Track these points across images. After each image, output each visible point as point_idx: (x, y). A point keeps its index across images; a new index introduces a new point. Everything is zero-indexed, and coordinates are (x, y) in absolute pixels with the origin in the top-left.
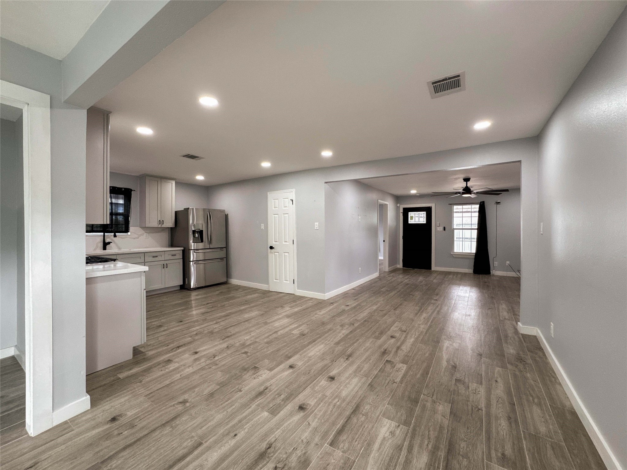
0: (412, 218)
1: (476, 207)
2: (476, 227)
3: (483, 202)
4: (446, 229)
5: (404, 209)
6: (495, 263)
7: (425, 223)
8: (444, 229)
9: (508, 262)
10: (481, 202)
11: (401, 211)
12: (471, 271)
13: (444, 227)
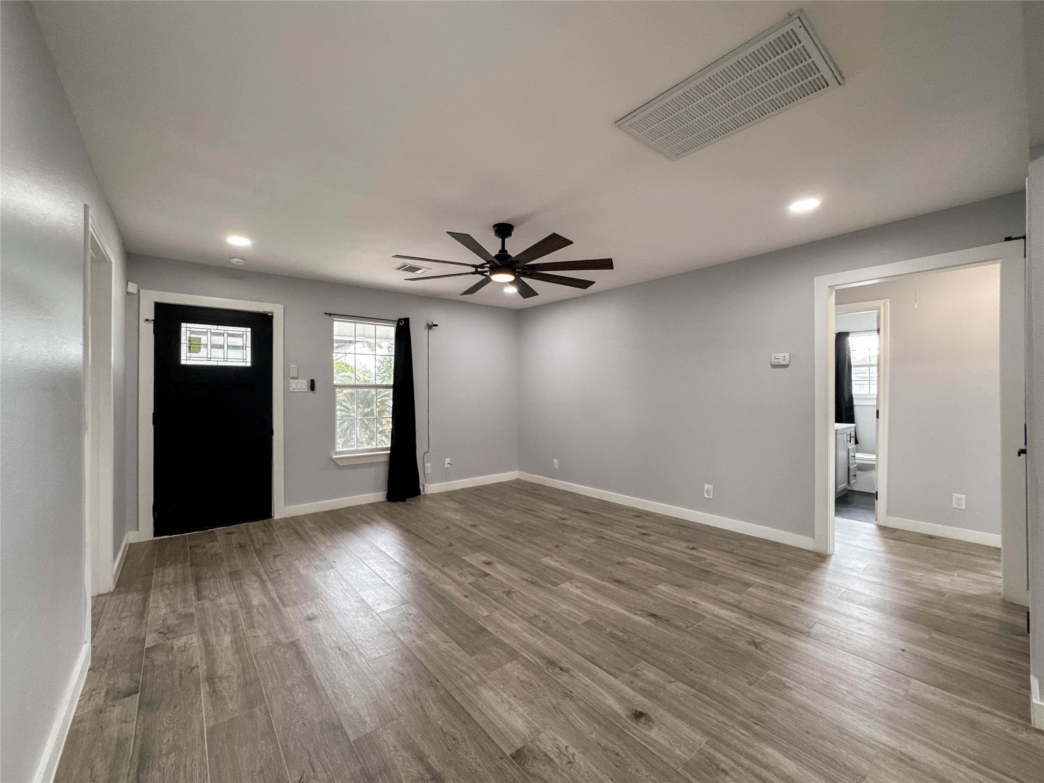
0: (195, 346)
1: (391, 331)
2: (392, 383)
3: (407, 320)
4: (317, 385)
5: (160, 308)
6: (426, 465)
7: (249, 364)
8: (312, 386)
9: (448, 460)
10: (400, 320)
11: (148, 312)
12: (379, 496)
13: (313, 382)
